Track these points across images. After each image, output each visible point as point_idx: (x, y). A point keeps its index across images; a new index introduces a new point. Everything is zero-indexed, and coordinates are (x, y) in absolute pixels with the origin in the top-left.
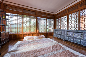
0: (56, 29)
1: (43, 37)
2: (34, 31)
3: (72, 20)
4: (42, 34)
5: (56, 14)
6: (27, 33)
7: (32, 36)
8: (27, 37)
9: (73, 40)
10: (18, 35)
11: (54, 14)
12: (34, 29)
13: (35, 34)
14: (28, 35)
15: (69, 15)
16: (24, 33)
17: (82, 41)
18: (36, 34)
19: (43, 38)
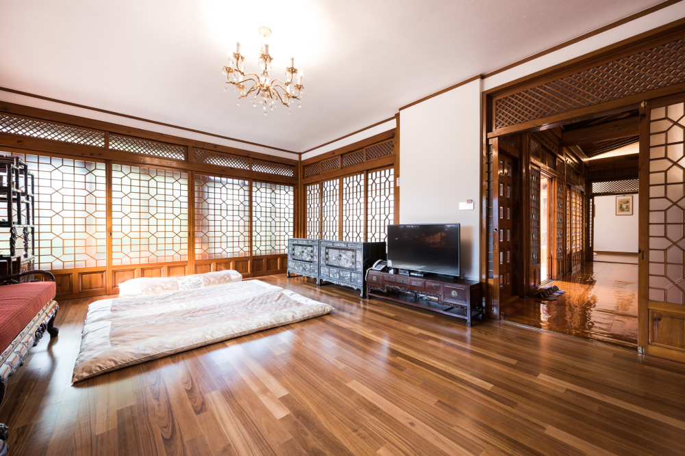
0: (305, 235)
1: (229, 276)
2: (177, 247)
4: (223, 263)
6: (135, 261)
7: (169, 274)
9: (338, 276)
10: (75, 277)
11: (295, 157)
12: (177, 240)
13: (182, 265)
14: (143, 271)
15: (344, 181)
16: (116, 263)
17: (353, 275)
18: (190, 267)
19: (230, 280)
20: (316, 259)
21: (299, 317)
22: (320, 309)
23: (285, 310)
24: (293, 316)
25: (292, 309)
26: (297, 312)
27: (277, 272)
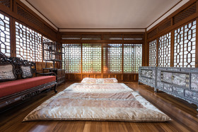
0: (148, 65)
1: (113, 80)
2: (98, 69)
3: (181, 43)
5: (148, 30)
6: (88, 72)
7: (96, 77)
8: (88, 78)
9: (171, 90)
11: (144, 31)
12: (98, 66)
13: (100, 75)
14: (89, 76)
15: (176, 31)
16: (83, 72)
17: (187, 92)
19: (113, 82)
20: (154, 77)
21: (138, 117)
22: (157, 116)
23: (128, 109)
24: (133, 116)
25: (134, 109)
26: (137, 113)
27: (134, 81)
